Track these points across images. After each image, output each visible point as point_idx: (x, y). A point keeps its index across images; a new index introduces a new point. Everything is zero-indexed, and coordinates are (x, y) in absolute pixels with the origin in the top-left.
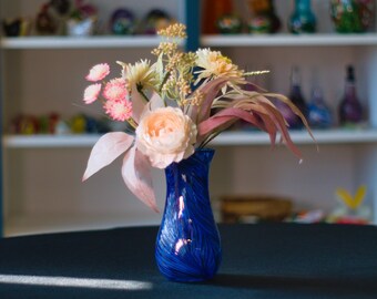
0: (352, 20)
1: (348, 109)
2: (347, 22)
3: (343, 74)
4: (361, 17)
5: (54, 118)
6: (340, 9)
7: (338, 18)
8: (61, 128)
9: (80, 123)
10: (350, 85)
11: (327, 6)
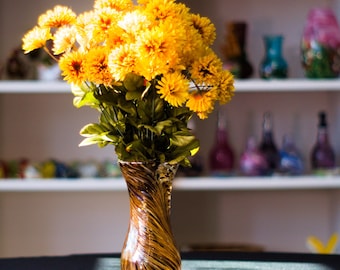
0: (323, 66)
1: (320, 156)
2: (318, 68)
3: (316, 121)
4: (331, 63)
5: (24, 163)
6: (310, 55)
7: (308, 63)
8: (30, 172)
9: (50, 168)
10: (322, 132)
11: (298, 52)
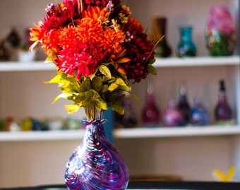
0: (221, 47)
1: (221, 112)
2: (217, 49)
3: (217, 86)
4: (227, 45)
5: (10, 120)
6: (212, 40)
7: (211, 46)
8: (14, 127)
9: (28, 124)
10: (222, 95)
11: (203, 38)
